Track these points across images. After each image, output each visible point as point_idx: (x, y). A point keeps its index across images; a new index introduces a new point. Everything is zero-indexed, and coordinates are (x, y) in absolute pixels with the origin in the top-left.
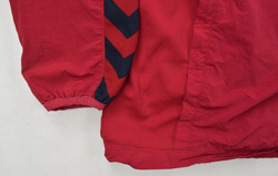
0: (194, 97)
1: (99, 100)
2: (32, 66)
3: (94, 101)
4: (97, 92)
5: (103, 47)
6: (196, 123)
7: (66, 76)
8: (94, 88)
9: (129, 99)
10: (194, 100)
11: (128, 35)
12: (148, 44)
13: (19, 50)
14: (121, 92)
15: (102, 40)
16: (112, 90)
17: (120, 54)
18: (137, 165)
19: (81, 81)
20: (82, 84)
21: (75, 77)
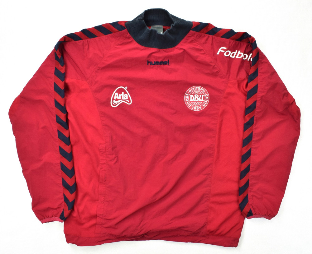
0: (101, 215)
1: (61, 219)
2: (35, 206)
3: (59, 219)
4: (61, 215)
5: (63, 197)
6: (103, 226)
7: (49, 209)
8: (60, 214)
9: (75, 217)
10: (101, 216)
11: (71, 193)
12: (80, 195)
13: (30, 200)
14: (70, 215)
15: (62, 194)
16: (66, 215)
17: (69, 201)
18: (79, 244)
19: (55, 211)
20: (55, 212)
21: (53, 209)
